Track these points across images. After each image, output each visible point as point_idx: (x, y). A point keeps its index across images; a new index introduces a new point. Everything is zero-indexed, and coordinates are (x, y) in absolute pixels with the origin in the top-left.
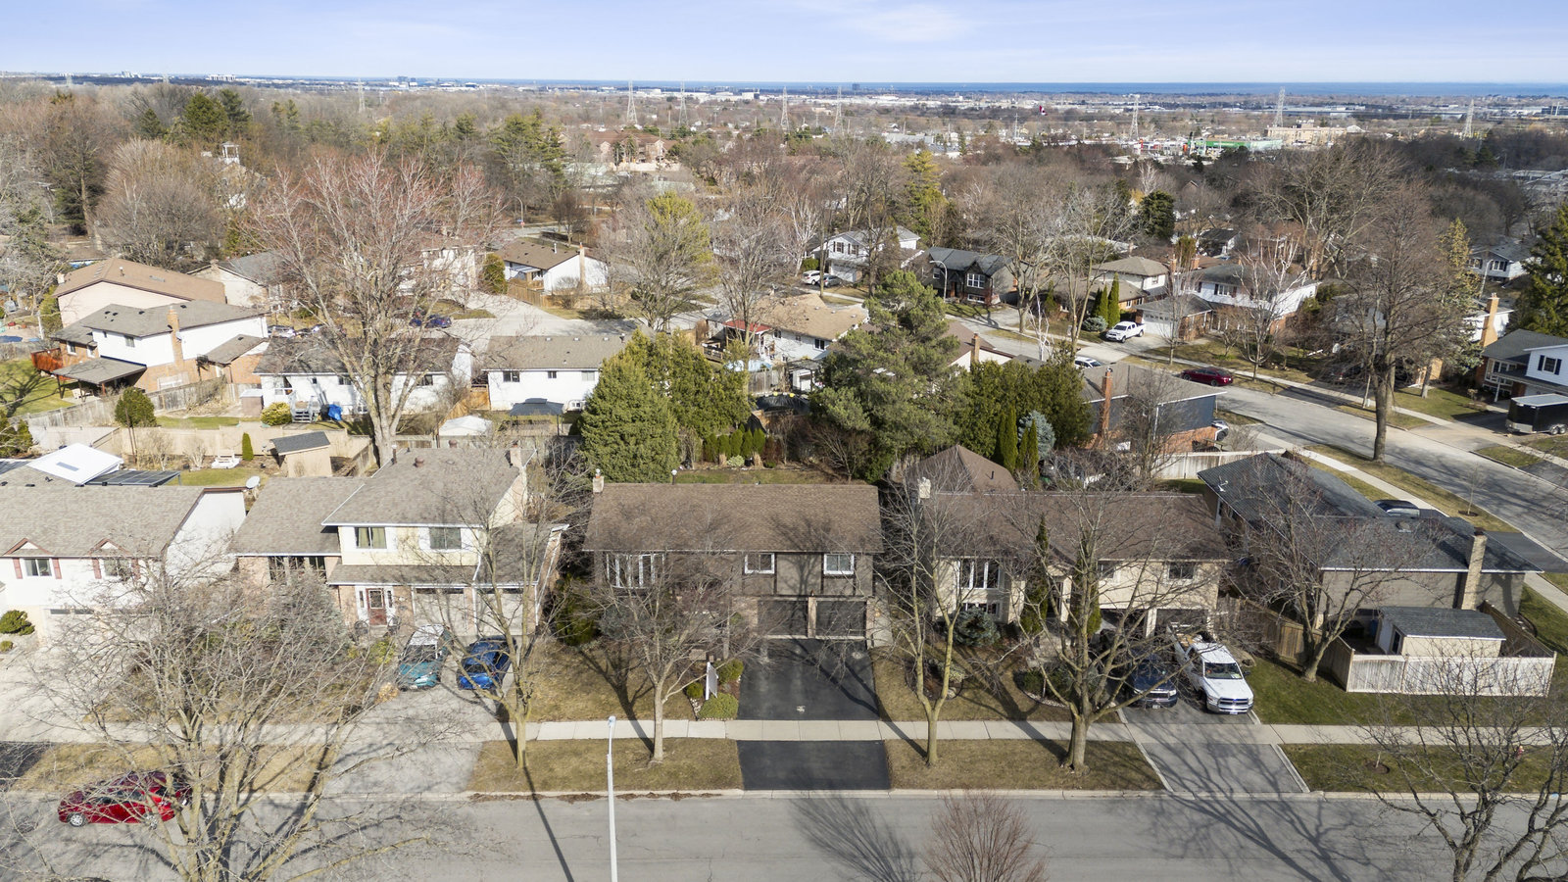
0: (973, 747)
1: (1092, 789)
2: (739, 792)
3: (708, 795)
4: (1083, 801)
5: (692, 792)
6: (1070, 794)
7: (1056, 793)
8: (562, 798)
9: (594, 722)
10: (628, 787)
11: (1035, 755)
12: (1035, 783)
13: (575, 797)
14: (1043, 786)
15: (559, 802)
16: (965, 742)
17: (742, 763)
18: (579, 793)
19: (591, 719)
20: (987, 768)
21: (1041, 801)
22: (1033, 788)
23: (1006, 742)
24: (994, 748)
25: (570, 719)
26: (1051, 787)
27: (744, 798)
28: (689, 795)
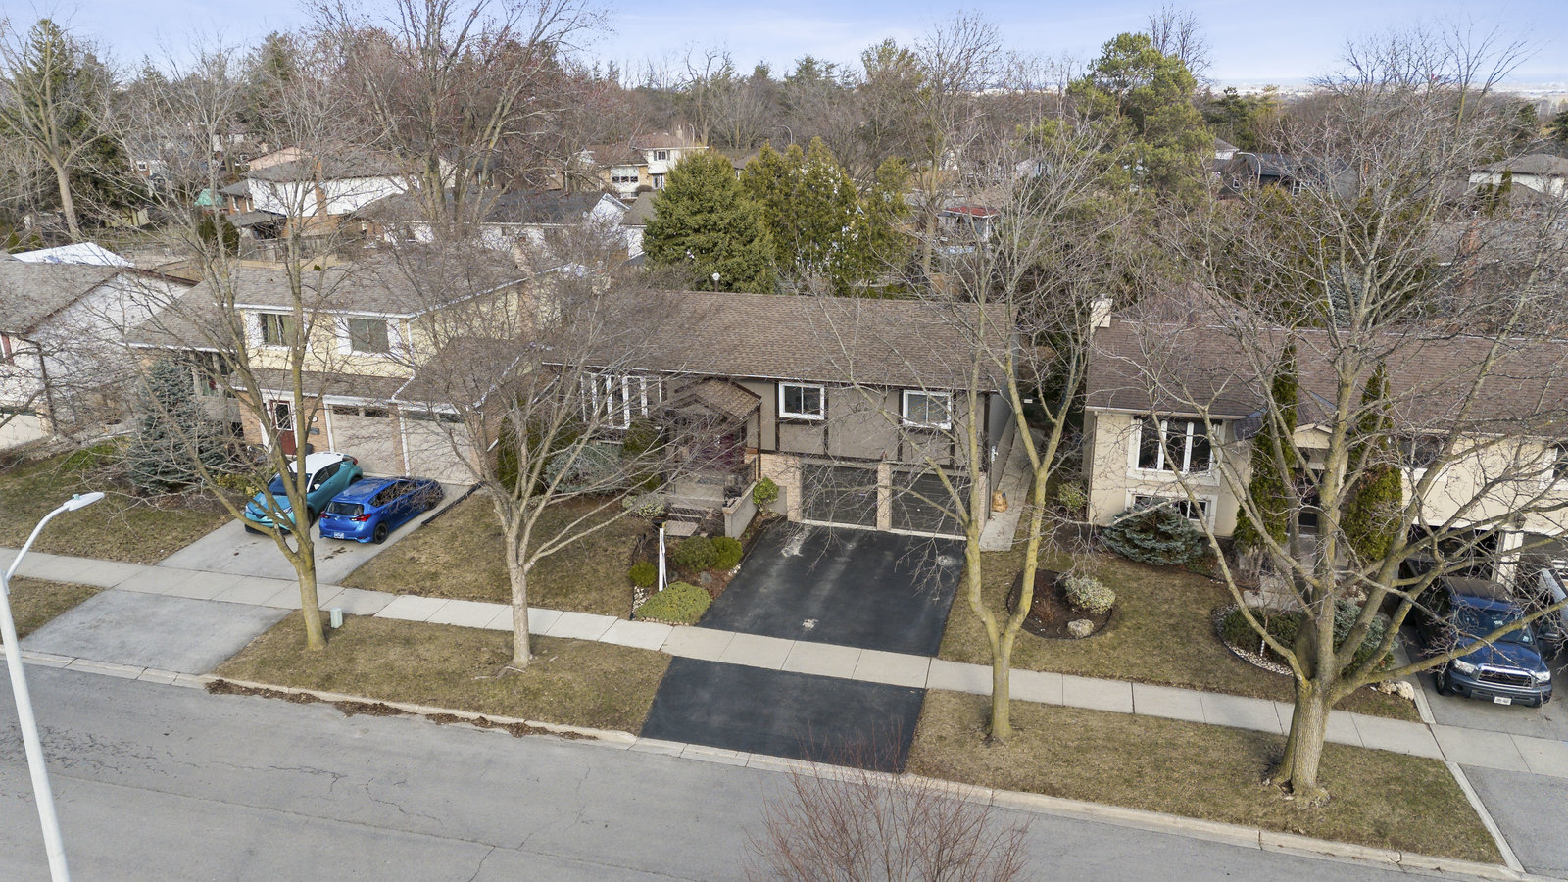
0: (1094, 723)
1: (1330, 838)
2: (626, 738)
3: (573, 736)
4: (1303, 861)
5: (550, 727)
6: (1273, 839)
7: (1246, 835)
8: (340, 705)
9: (476, 604)
10: (451, 704)
11: (1214, 755)
12: (1201, 806)
13: (361, 708)
14: (1215, 815)
15: (331, 710)
16: (1080, 712)
17: (659, 692)
18: (370, 701)
19: (472, 599)
20: (1108, 763)
21: (1206, 843)
22: (1195, 815)
23: (1162, 722)
24: (1135, 729)
25: (442, 595)
26: (1236, 821)
27: (631, 750)
28: (544, 731)
